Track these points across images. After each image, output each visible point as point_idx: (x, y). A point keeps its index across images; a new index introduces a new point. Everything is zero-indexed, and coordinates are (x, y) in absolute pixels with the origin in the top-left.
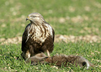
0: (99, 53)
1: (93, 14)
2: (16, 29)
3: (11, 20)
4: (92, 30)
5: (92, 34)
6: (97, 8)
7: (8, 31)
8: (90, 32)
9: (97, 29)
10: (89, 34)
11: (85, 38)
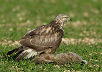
0: (96, 54)
1: (91, 20)
2: (22, 33)
3: (17, 24)
4: (90, 33)
5: (90, 37)
6: (94, 14)
7: (15, 34)
8: (88, 35)
9: (95, 33)
10: (87, 37)
11: (84, 41)
